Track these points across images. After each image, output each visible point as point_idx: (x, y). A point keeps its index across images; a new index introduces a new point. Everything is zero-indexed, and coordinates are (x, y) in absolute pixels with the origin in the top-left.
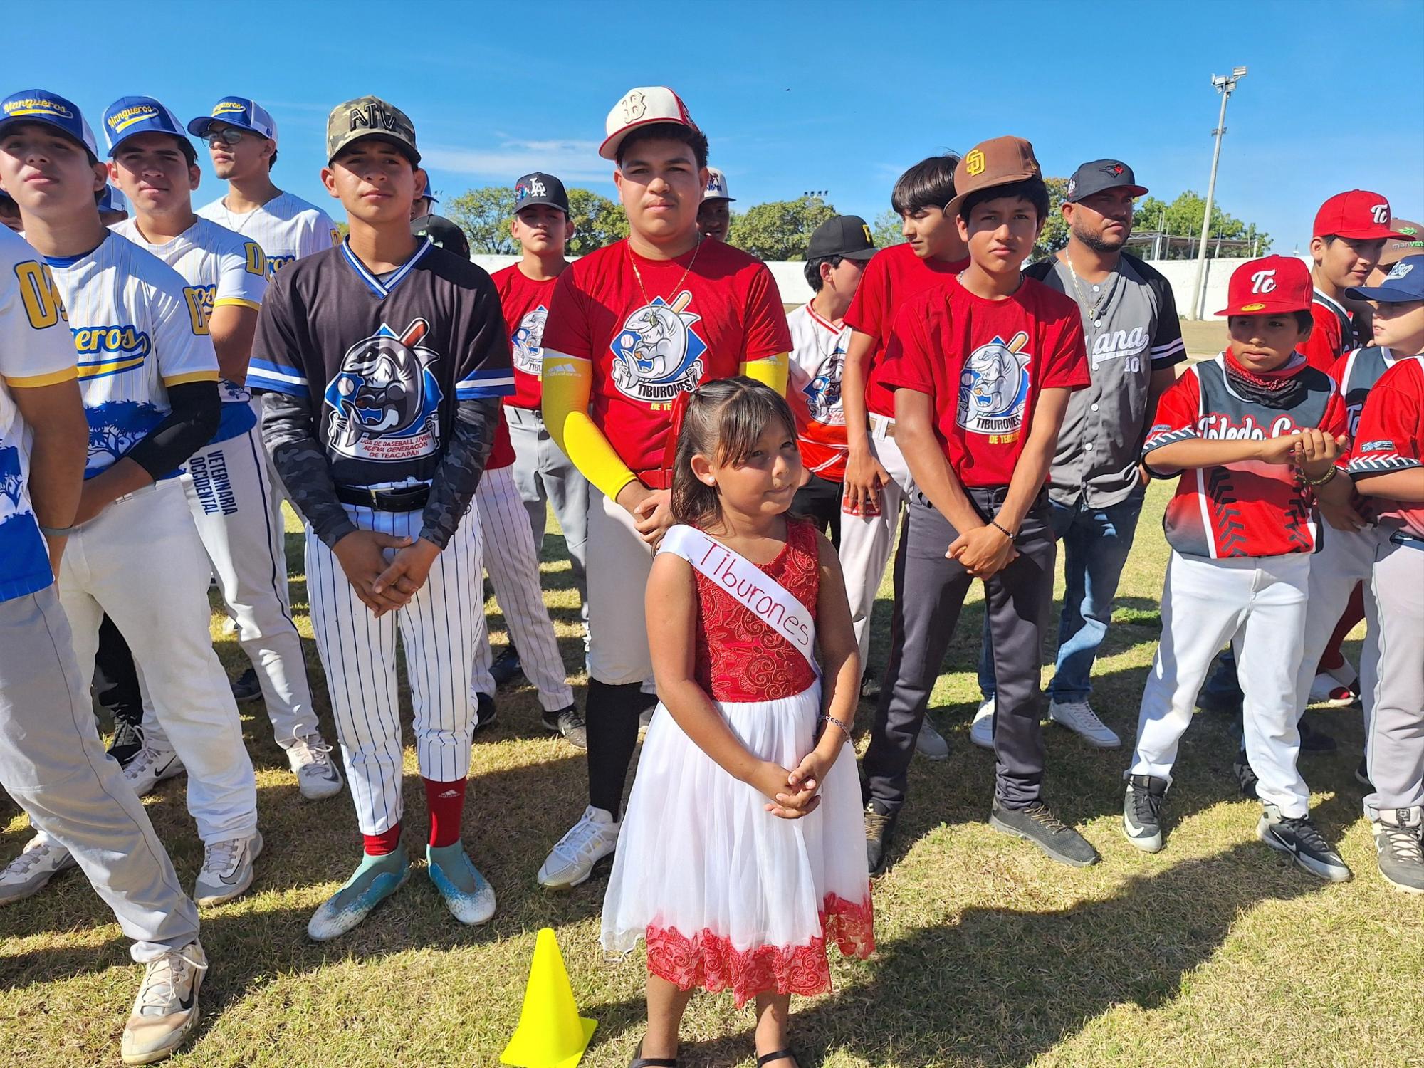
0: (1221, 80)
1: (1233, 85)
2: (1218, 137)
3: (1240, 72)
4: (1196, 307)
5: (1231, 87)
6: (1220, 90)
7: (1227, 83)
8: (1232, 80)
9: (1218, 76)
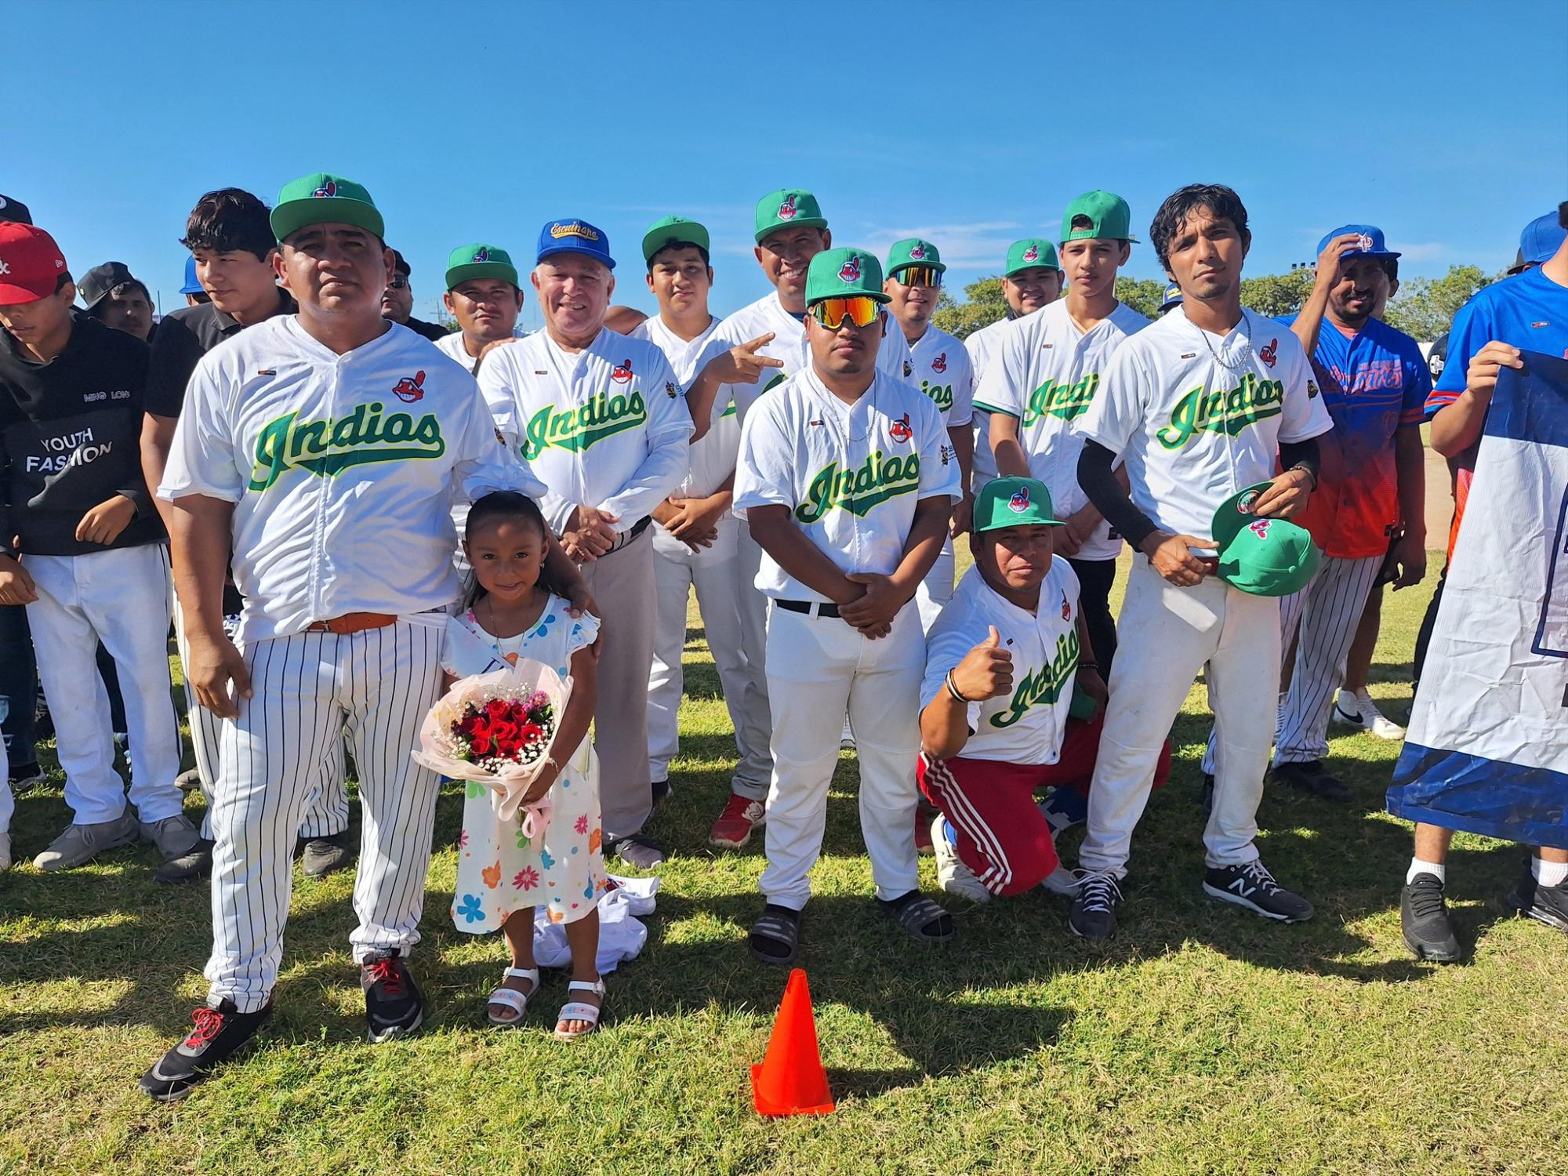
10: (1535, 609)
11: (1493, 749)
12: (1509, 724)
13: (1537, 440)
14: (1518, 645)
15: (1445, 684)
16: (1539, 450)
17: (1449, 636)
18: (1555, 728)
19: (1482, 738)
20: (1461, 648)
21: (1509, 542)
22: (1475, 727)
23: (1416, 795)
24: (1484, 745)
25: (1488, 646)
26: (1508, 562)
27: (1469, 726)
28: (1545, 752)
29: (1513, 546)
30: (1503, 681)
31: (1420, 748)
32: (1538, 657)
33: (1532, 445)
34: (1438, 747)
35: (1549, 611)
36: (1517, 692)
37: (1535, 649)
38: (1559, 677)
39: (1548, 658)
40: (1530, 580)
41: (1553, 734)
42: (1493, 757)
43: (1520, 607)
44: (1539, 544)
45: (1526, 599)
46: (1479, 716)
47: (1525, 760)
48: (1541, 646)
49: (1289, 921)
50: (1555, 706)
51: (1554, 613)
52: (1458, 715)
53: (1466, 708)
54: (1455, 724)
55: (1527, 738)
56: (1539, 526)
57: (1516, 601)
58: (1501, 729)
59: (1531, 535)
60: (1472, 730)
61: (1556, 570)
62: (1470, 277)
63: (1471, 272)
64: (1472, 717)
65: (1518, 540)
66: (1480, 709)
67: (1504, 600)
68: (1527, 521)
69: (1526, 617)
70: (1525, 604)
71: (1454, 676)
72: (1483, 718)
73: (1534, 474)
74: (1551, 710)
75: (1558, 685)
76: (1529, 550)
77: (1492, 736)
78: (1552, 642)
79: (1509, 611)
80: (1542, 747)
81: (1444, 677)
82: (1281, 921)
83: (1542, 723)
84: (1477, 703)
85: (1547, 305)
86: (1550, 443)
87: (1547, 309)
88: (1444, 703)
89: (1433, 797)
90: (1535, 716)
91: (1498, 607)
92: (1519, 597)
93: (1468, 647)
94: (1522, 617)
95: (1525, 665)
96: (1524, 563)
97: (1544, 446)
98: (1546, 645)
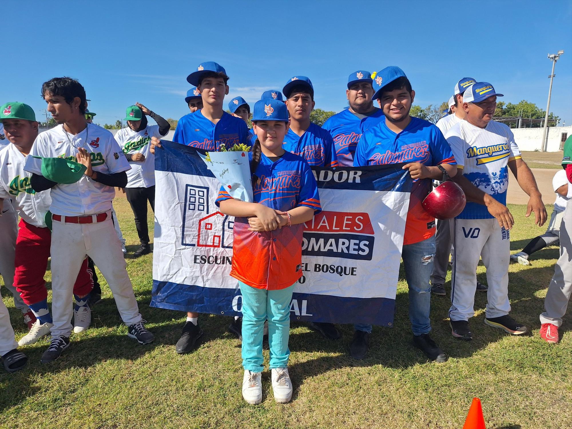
0: (553, 56)
1: (558, 58)
2: (551, 78)
3: (561, 52)
4: (543, 147)
5: (557, 58)
6: (552, 60)
7: (555, 57)
8: (557, 56)
9: (551, 54)
10: (180, 230)
11: (178, 280)
12: (181, 270)
13: (172, 171)
14: (177, 243)
15: (160, 258)
16: (174, 175)
17: (158, 241)
18: (193, 271)
19: (174, 276)
20: (162, 245)
21: (168, 207)
22: (172, 272)
23: (160, 298)
24: (175, 279)
25: (169, 244)
26: (168, 214)
27: (169, 273)
28: (192, 280)
29: (169, 208)
30: (175, 256)
31: (157, 281)
32: (184, 247)
33: (170, 173)
34: (162, 280)
35: (185, 231)
36: (180, 259)
37: (183, 244)
38: (191, 253)
39: (187, 247)
40: (177, 220)
41: (193, 273)
42: (178, 283)
43: (175, 229)
44: (178, 207)
45: (176, 227)
46: (171, 269)
47: (188, 283)
48: (184, 243)
49: (144, 344)
50: (192, 263)
51: (187, 231)
52: (165, 269)
53: (167, 266)
54: (165, 273)
55: (186, 275)
56: (177, 201)
57: (173, 228)
58: (179, 272)
59: (174, 204)
60: (171, 273)
61: (186, 216)
62: (418, 109)
63: (418, 108)
64: (169, 269)
65: (171, 206)
66: (171, 266)
67: (170, 227)
68: (172, 200)
69: (178, 233)
70: (176, 228)
71: (162, 255)
72: (173, 269)
73: (172, 183)
74: (191, 265)
75: (192, 256)
76: (175, 210)
77: (177, 275)
78: (188, 241)
79: (172, 231)
80: (191, 278)
81: (160, 256)
82: (142, 344)
83: (189, 270)
84: (170, 264)
85: (200, 123)
86: (177, 172)
87: (199, 125)
88: (161, 265)
89: (165, 299)
90: (187, 267)
91: (169, 230)
92: (174, 226)
93: (164, 245)
94: (176, 233)
95: (180, 250)
96: (174, 214)
97: (175, 173)
98: (186, 242)
